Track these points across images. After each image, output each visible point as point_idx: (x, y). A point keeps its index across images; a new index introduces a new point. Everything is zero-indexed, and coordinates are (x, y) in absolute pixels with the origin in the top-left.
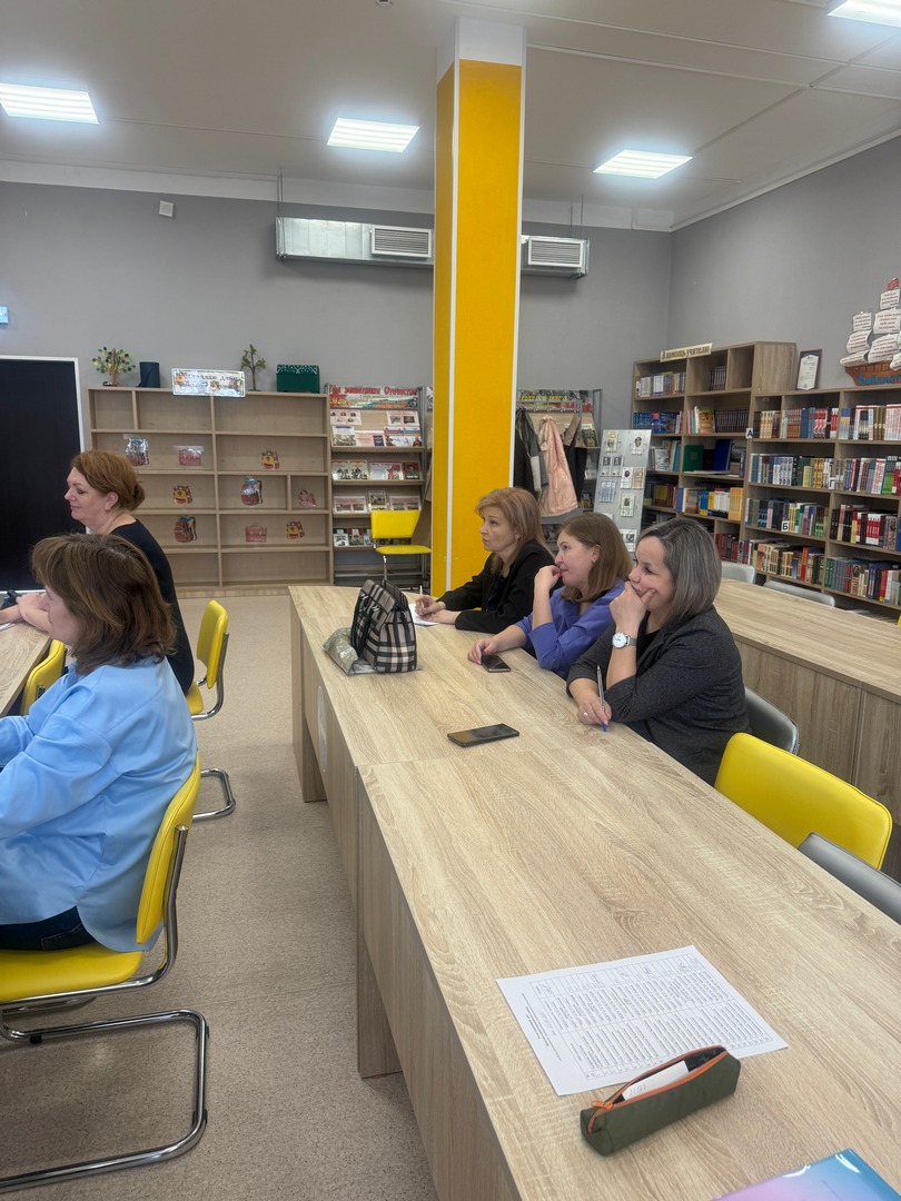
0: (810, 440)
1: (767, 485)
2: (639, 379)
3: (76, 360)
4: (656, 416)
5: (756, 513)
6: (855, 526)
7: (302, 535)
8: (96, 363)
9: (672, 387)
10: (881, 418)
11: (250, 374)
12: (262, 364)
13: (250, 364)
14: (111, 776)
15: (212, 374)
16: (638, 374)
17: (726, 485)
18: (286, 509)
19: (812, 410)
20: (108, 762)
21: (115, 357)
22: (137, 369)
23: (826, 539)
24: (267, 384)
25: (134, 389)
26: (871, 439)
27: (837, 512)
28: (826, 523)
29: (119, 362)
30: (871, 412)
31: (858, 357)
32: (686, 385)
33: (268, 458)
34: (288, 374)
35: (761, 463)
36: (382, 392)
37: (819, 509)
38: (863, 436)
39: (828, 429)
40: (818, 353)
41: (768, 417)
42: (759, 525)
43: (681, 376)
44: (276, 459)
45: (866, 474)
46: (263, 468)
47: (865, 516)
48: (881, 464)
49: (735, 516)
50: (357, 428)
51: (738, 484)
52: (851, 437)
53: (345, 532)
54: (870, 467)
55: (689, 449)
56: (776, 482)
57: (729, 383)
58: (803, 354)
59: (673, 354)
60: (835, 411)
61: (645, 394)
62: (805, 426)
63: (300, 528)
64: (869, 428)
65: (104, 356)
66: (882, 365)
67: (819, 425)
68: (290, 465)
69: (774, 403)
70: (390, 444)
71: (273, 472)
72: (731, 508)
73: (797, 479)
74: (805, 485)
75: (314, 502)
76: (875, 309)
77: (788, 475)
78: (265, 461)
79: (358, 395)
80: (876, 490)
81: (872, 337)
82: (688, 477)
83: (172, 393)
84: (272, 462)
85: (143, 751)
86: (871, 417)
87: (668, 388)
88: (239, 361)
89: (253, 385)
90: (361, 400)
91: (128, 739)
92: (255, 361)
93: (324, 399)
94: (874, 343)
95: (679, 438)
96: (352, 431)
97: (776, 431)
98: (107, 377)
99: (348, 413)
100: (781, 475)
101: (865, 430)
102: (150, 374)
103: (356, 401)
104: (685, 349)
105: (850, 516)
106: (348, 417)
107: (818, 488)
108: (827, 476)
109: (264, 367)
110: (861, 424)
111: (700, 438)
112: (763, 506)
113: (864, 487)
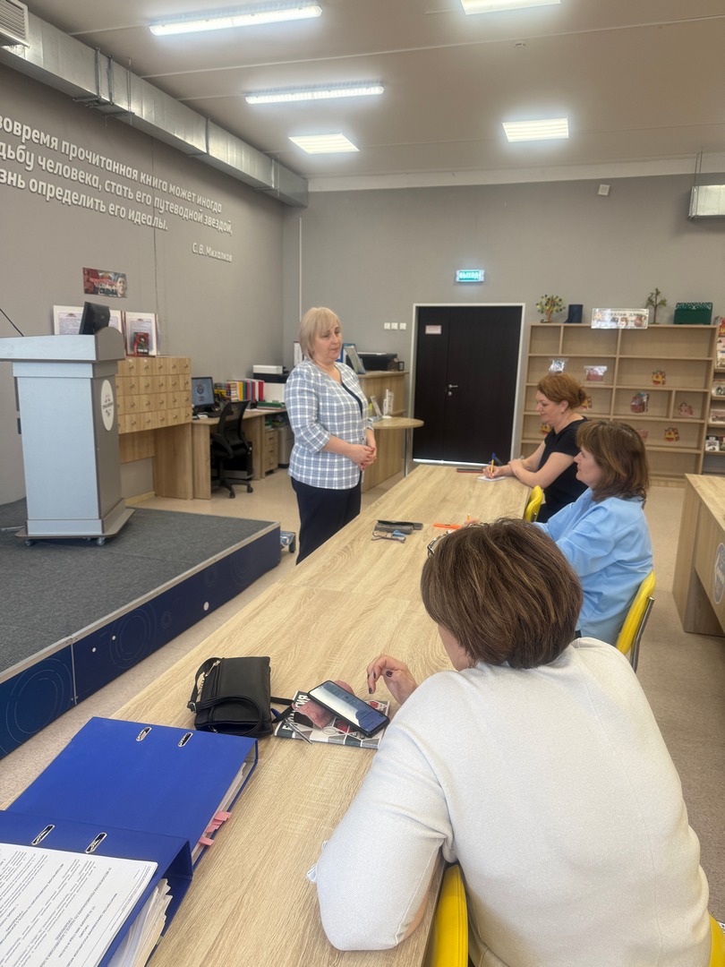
3: (524, 305)
7: (677, 439)
8: (538, 307)
11: (653, 310)
12: (663, 303)
13: (654, 303)
14: (611, 561)
15: (622, 312)
18: (667, 417)
20: (610, 553)
21: (552, 302)
22: (567, 310)
24: (665, 318)
25: (563, 325)
29: (554, 306)
33: (657, 377)
34: (685, 310)
44: (663, 377)
46: (652, 384)
53: (717, 439)
63: (677, 433)
65: (544, 301)
68: (675, 383)
71: (659, 387)
75: (691, 413)
78: (655, 379)
83: (590, 327)
84: (660, 379)
85: (629, 550)
88: (645, 301)
89: (654, 319)
91: (622, 542)
92: (658, 302)
93: (713, 330)
98: (544, 317)
102: (576, 313)
109: (665, 305)
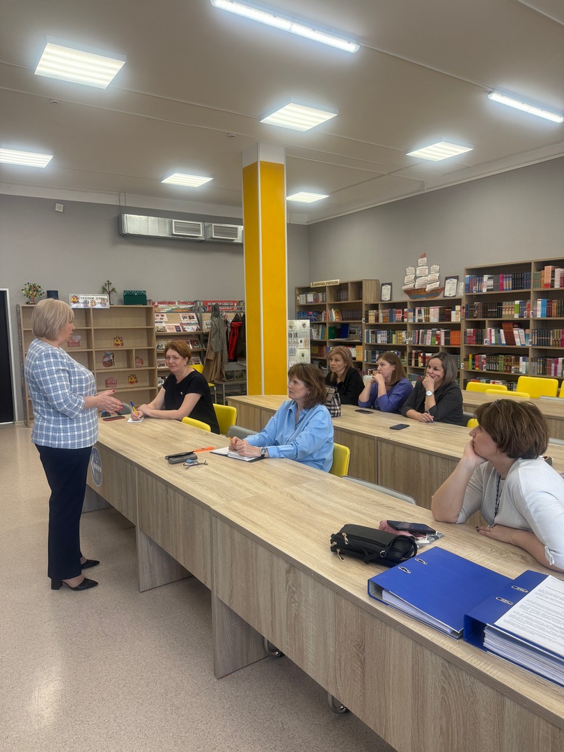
0: (394, 323)
1: (375, 344)
2: (298, 295)
3: (7, 290)
4: (311, 313)
5: (370, 357)
6: (420, 359)
7: (137, 382)
8: (24, 292)
9: (318, 300)
10: (427, 312)
12: (113, 290)
13: (106, 289)
15: (91, 297)
16: (297, 293)
17: (353, 345)
19: (394, 310)
21: (33, 288)
22: (45, 294)
23: (407, 366)
24: (119, 301)
26: (424, 321)
27: (411, 354)
28: (406, 359)
29: (35, 291)
30: (423, 310)
31: (410, 286)
32: (327, 299)
33: (117, 341)
34: (130, 295)
35: (370, 334)
36: (177, 303)
37: (402, 353)
38: (419, 321)
39: (403, 318)
40: (390, 284)
41: (372, 313)
42: (372, 362)
43: (323, 294)
44: (121, 341)
45: (423, 337)
46: (114, 346)
47: (424, 355)
48: (429, 332)
49: (359, 359)
50: (166, 322)
51: (360, 344)
52: (414, 321)
54: (425, 333)
55: (330, 328)
56: (379, 342)
57: (350, 298)
58: (383, 285)
59: (318, 284)
60: (405, 310)
61: (302, 302)
62: (391, 317)
63: (136, 378)
64: (423, 317)
65: (27, 287)
66: (422, 290)
67: (398, 316)
68: (132, 344)
69: (375, 307)
70: (184, 331)
72: (357, 355)
73: (390, 340)
74: (394, 343)
76: (416, 266)
77: (385, 339)
78: (115, 342)
79: (164, 305)
80: (428, 343)
81: (416, 278)
82: (331, 342)
84: (119, 342)
86: (423, 312)
87: (316, 299)
90: (166, 308)
92: (110, 290)
93: (150, 308)
94: (417, 280)
95: (324, 324)
96: (164, 324)
97: (377, 319)
99: (160, 315)
100: (382, 338)
101: (421, 318)
103: (163, 309)
104: (325, 282)
105: (417, 355)
106: (160, 317)
107: (401, 344)
108: (403, 338)
109: (115, 291)
110: (419, 316)
111: (336, 323)
112: (374, 353)
113: (422, 342)
